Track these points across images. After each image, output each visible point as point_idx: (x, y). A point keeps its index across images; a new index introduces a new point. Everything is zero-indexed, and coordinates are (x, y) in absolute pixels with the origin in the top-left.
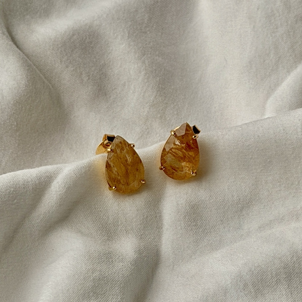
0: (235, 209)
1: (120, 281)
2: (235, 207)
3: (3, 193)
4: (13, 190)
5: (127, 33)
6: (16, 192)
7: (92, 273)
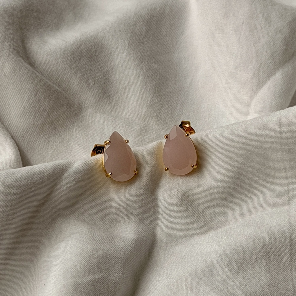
3: (22, 182)
4: (30, 179)
5: (127, 43)
6: (33, 181)
7: (96, 251)
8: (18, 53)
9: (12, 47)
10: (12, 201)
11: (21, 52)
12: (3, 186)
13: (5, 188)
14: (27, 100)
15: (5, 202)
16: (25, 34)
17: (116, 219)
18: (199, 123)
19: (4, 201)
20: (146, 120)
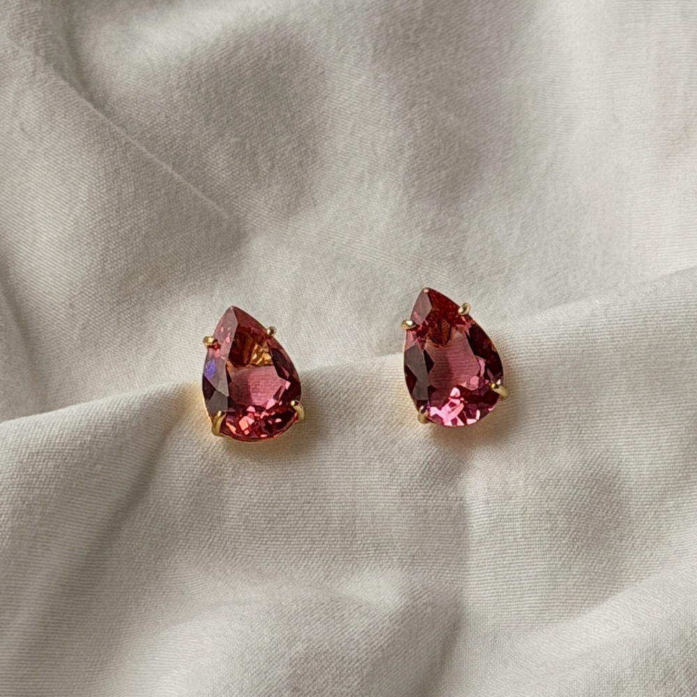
0: (646, 495)
1: (360, 662)
2: (645, 491)
3: (67, 446)
4: (89, 439)
5: (370, 46)
6: (97, 445)
7: (287, 646)
8: (59, 69)
9: (42, 52)
10: (44, 500)
11: (66, 66)
12: (17, 458)
13: (21, 463)
14: (84, 200)
15: (26, 502)
16: (75, 15)
17: (344, 553)
18: (575, 277)
19: (24, 499)
20: (423, 268)
